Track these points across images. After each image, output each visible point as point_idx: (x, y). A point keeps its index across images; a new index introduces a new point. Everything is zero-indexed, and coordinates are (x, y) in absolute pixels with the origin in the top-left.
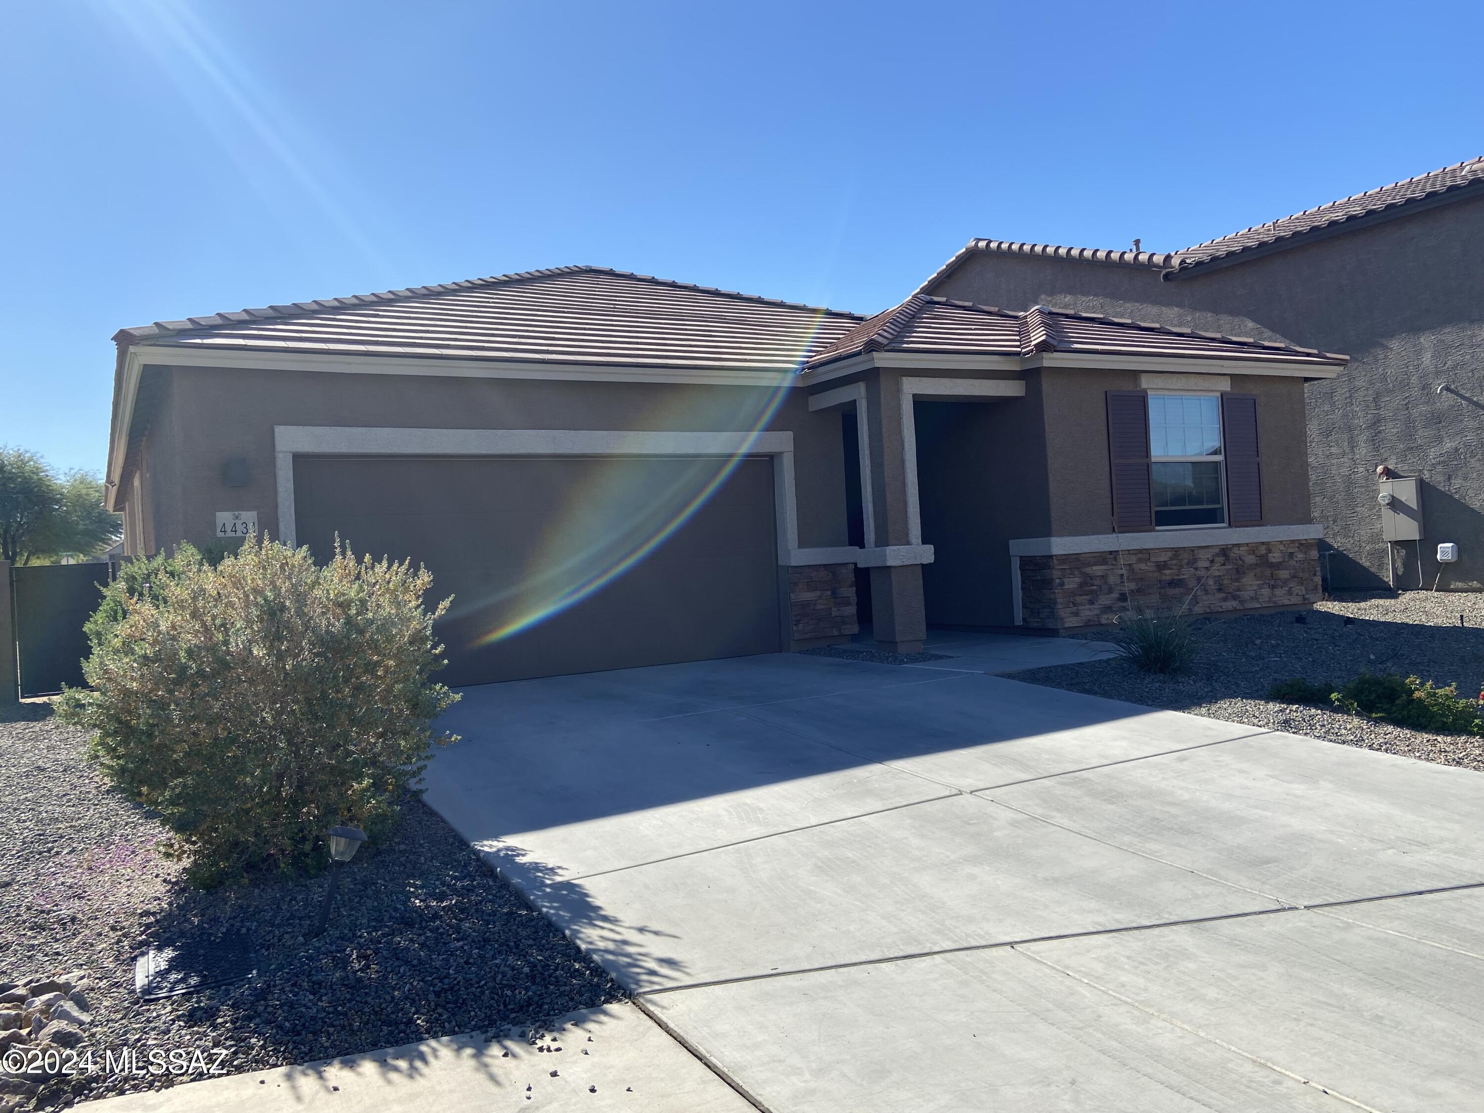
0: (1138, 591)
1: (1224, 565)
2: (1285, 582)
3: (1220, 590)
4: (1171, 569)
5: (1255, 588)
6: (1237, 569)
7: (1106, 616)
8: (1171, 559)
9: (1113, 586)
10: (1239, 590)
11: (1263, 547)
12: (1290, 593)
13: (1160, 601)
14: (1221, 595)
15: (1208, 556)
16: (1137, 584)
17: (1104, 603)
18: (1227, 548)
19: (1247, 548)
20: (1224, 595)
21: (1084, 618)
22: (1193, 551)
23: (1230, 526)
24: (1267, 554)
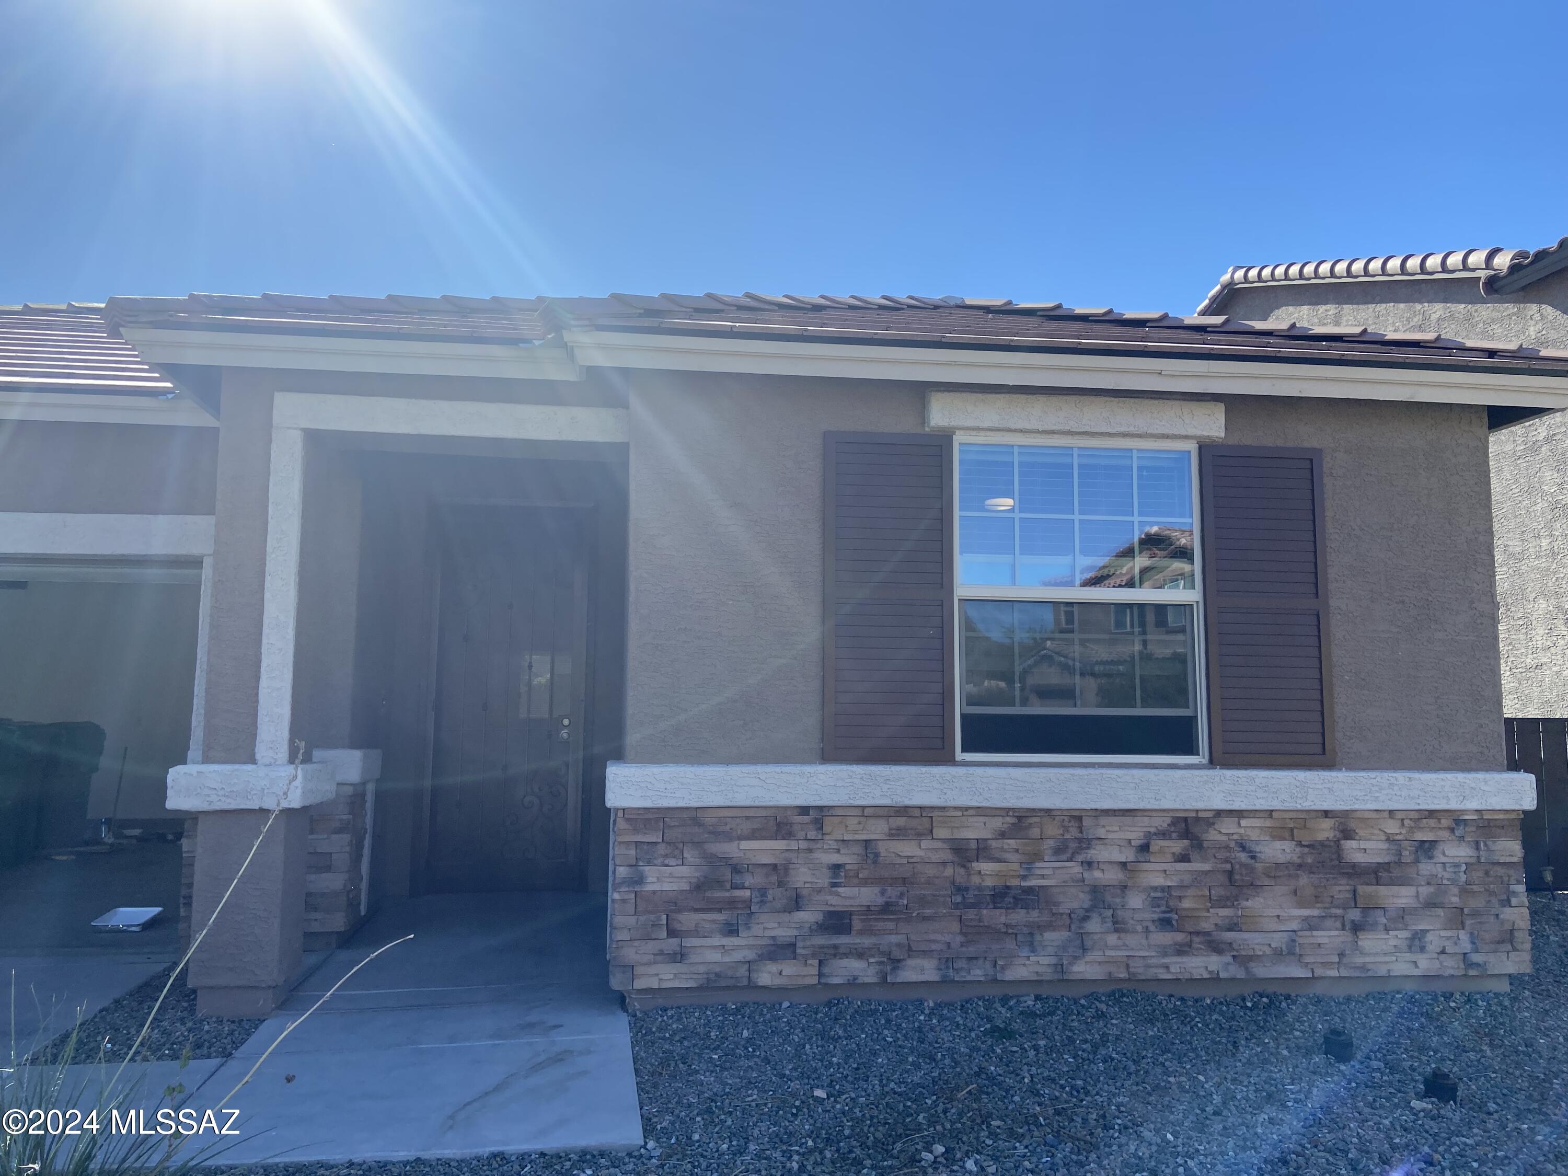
0: (887, 908)
1: (1184, 858)
2: (1403, 915)
3: (1165, 923)
4: (1000, 861)
5: (1294, 925)
6: (1230, 874)
7: (773, 967)
8: (1003, 835)
9: (805, 892)
10: (1233, 927)
11: (1327, 824)
12: (1417, 942)
13: (960, 939)
14: (1167, 938)
15: (1130, 836)
16: (883, 893)
17: (773, 934)
18: (1197, 819)
19: (1268, 823)
20: (1180, 937)
21: (702, 969)
22: (1079, 819)
23: (1213, 763)
24: (1337, 842)
